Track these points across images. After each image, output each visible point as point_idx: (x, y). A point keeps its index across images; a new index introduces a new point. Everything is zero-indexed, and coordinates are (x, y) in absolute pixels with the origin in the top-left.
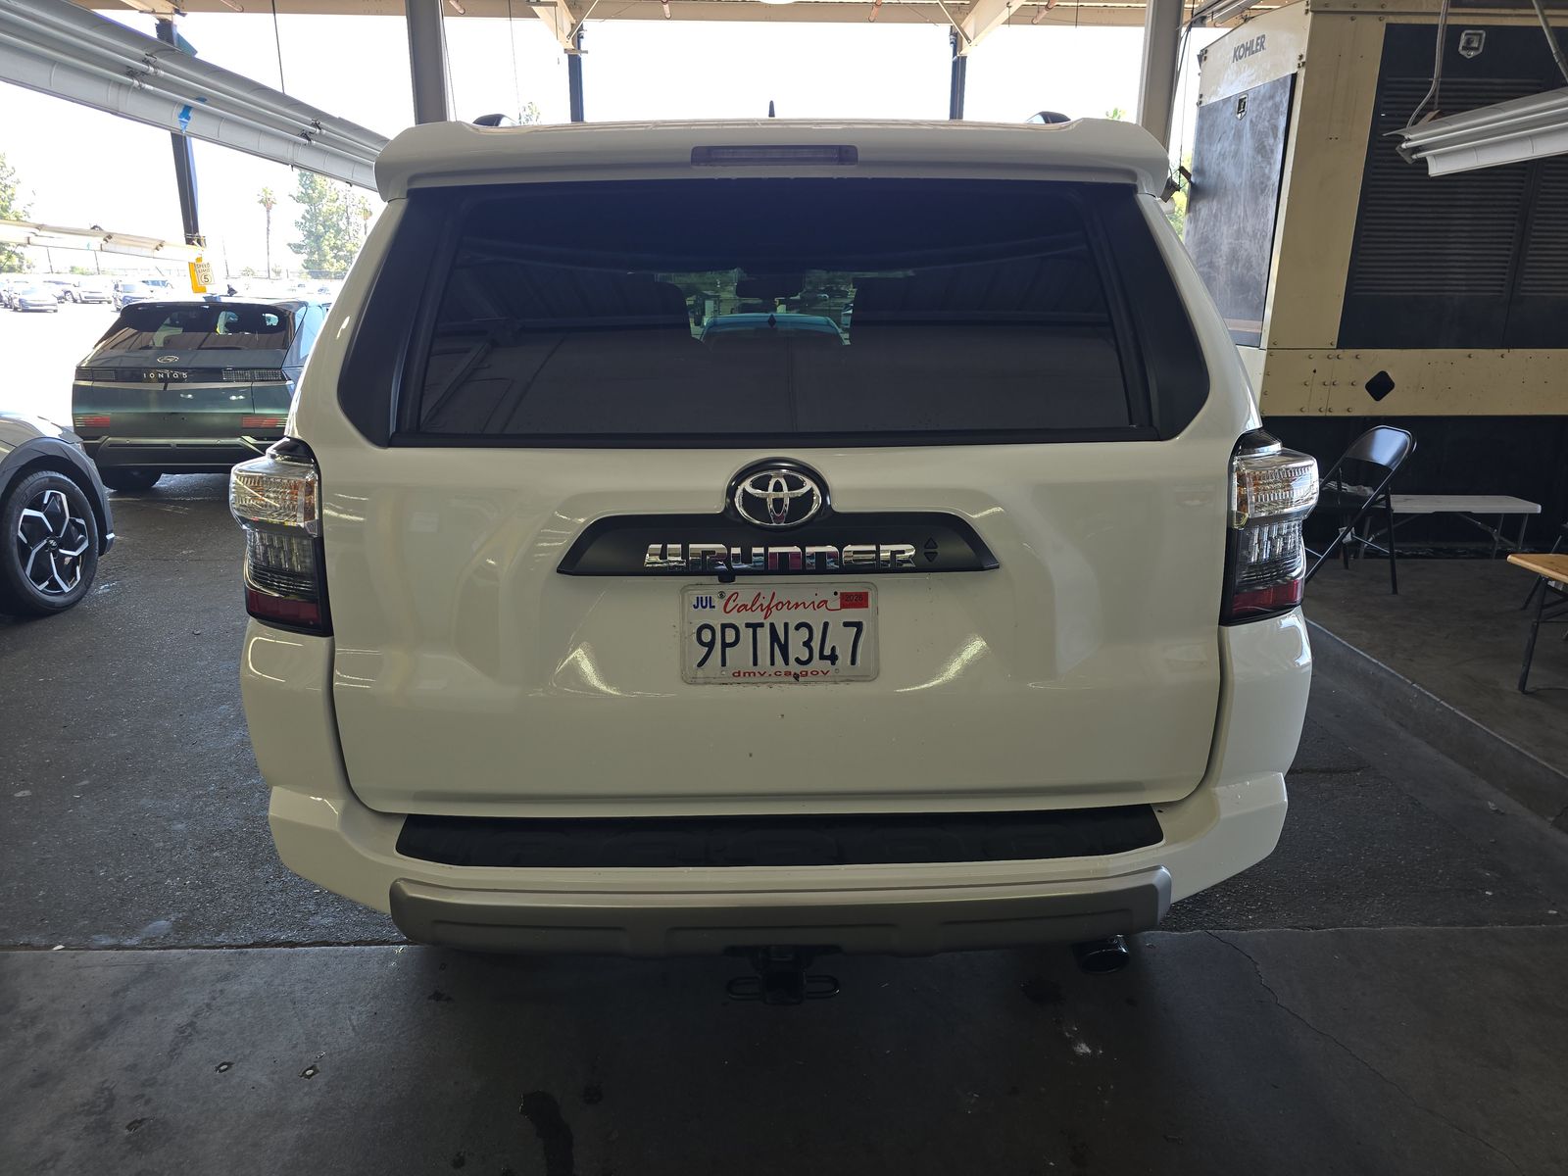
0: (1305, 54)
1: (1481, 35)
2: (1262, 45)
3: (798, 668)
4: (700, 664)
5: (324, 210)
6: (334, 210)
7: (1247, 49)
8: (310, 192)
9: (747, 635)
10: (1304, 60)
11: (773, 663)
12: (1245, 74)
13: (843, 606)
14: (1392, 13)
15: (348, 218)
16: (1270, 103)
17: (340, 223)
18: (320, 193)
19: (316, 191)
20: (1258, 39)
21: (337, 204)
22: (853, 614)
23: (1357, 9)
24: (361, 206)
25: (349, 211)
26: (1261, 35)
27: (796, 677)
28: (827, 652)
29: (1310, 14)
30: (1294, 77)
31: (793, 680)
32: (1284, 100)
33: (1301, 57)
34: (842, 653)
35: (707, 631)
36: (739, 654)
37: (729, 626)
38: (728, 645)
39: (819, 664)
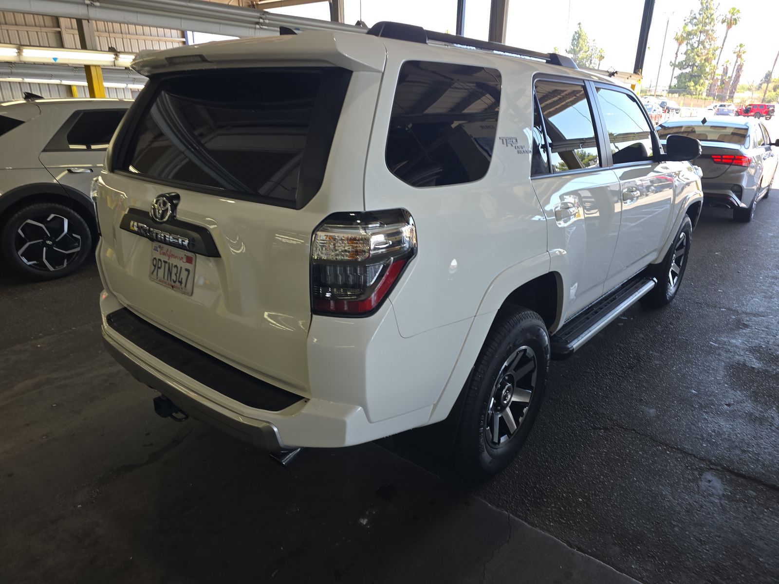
3: (172, 283)
5: (580, 57)
6: (585, 56)
8: (576, 48)
9: (163, 264)
11: (168, 278)
13: (186, 263)
15: (591, 60)
17: (587, 63)
18: (580, 48)
19: (579, 48)
21: (587, 53)
22: (188, 266)
24: (600, 54)
25: (592, 57)
28: (180, 279)
31: (171, 287)
34: (184, 281)
35: (155, 260)
36: (161, 272)
37: (160, 260)
38: (159, 268)
39: (178, 284)
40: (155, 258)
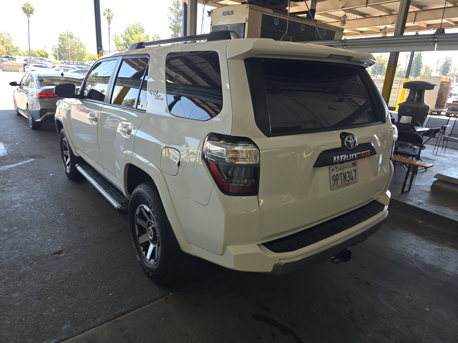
0: (248, 18)
1: (304, 26)
2: (233, 13)
3: (347, 182)
4: (334, 186)
7: (228, 13)
9: (340, 176)
10: (247, 20)
11: (344, 182)
12: (228, 20)
13: (353, 166)
14: (263, 12)
16: (237, 29)
20: (231, 11)
22: (354, 168)
23: (262, 10)
26: (232, 10)
27: (347, 184)
28: (352, 178)
29: (248, 8)
30: (245, 23)
31: (347, 185)
32: (242, 29)
33: (247, 19)
34: (354, 177)
35: (334, 177)
36: (339, 181)
37: (337, 175)
38: (337, 179)
39: (351, 181)
40: (334, 176)
